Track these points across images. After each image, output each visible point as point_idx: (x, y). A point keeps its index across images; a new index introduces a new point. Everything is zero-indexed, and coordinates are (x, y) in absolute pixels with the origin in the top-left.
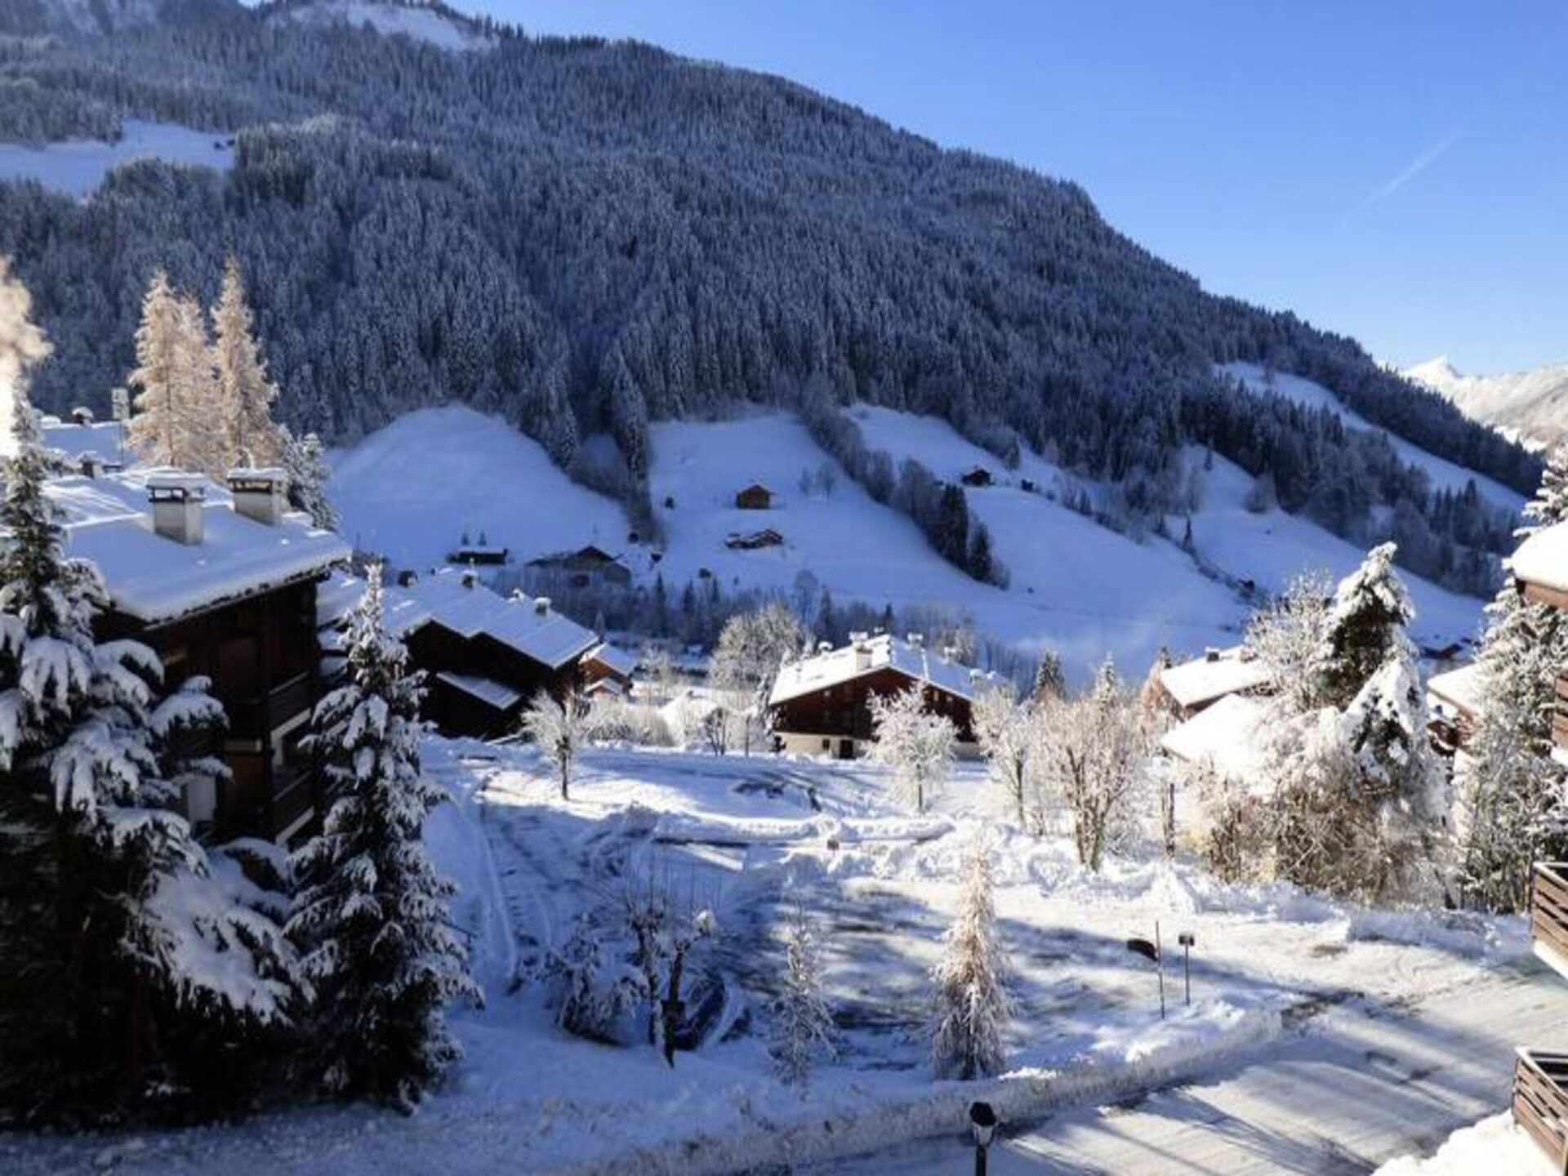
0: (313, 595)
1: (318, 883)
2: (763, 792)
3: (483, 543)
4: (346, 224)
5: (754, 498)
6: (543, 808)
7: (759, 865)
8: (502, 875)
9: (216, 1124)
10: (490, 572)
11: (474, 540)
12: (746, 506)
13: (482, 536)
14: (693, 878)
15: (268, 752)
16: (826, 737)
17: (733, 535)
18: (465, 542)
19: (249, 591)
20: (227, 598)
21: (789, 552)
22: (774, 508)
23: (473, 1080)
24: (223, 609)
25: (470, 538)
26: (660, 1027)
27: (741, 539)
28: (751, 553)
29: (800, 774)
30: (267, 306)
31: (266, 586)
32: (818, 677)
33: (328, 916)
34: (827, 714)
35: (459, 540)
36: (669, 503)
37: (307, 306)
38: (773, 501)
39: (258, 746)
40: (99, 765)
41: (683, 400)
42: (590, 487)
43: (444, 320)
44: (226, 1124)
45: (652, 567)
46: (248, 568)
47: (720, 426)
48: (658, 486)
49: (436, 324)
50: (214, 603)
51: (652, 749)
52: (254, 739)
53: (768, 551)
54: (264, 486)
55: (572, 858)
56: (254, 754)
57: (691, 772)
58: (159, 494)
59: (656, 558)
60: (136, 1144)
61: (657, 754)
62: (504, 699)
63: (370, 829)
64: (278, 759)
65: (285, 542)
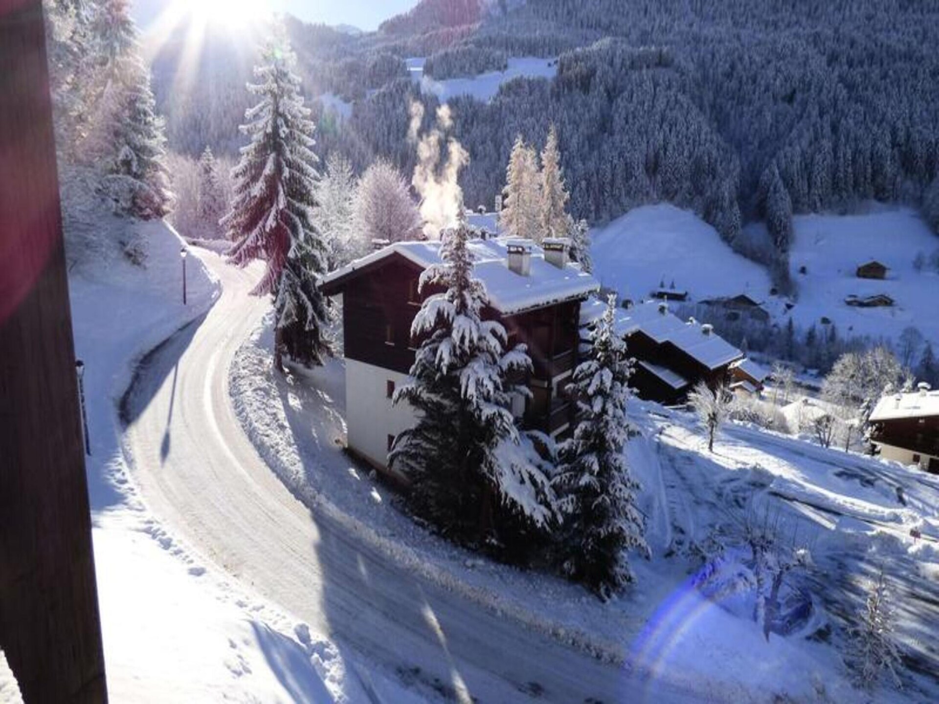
0: (578, 308)
1: (569, 463)
2: (857, 481)
3: (672, 287)
4: (611, 99)
5: (873, 271)
6: (696, 454)
7: (850, 531)
8: (667, 487)
9: (513, 568)
10: (675, 305)
11: (667, 284)
12: (865, 277)
13: (673, 283)
14: (797, 525)
15: (550, 389)
16: (917, 453)
17: (851, 296)
18: (662, 286)
19: (548, 303)
20: (537, 306)
21: (898, 312)
22: (888, 279)
23: (640, 598)
24: (536, 311)
25: (665, 283)
26: (762, 612)
27: (858, 299)
28: (865, 310)
29: (891, 475)
30: (566, 149)
31: (556, 301)
32: (915, 408)
33: (572, 482)
34: (920, 436)
35: (659, 284)
36: (803, 270)
37: (586, 148)
38: (888, 274)
39: (546, 384)
40: (479, 380)
41: (821, 200)
42: (745, 256)
43: (662, 152)
44: (518, 569)
45: (785, 312)
46: (549, 291)
47: (849, 219)
48: (795, 258)
49: (657, 156)
50: (533, 307)
51: (774, 433)
52: (544, 380)
53: (881, 310)
54: (559, 247)
55: (712, 488)
56: (544, 388)
57: (801, 454)
58: (512, 249)
59: (789, 307)
60: (480, 562)
61: (776, 437)
62: (678, 383)
63: (597, 441)
64: (554, 393)
65: (567, 278)
